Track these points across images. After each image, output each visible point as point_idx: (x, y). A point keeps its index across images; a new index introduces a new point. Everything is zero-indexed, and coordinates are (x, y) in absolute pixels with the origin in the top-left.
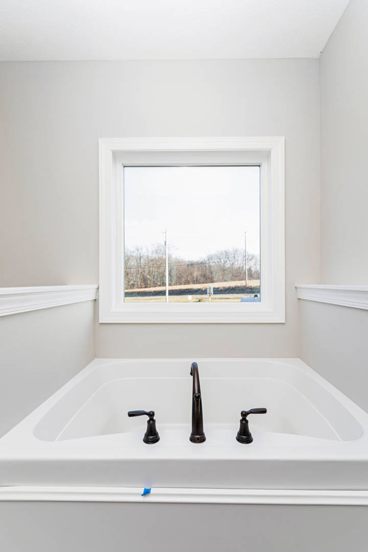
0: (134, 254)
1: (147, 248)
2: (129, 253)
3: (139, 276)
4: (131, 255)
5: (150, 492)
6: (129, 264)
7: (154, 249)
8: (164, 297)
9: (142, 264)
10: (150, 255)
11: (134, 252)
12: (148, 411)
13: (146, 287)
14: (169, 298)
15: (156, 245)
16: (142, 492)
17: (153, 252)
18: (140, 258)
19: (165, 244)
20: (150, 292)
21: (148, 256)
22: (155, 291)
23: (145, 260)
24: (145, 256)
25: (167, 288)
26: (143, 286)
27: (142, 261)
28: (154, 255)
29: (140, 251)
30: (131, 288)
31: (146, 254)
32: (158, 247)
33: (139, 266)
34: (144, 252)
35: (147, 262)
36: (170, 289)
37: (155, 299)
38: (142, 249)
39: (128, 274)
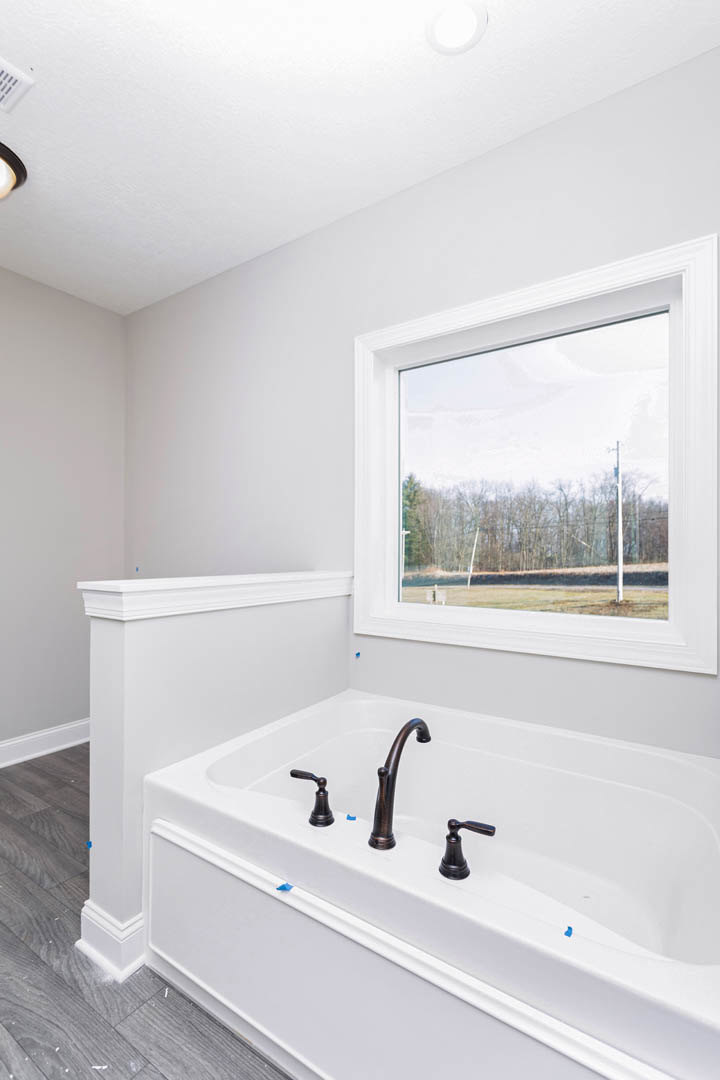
0: (553, 499)
1: (581, 485)
2: (544, 497)
3: (564, 542)
4: (547, 500)
5: (288, 890)
6: (542, 518)
7: (597, 486)
8: (615, 588)
9: (571, 518)
10: (587, 498)
11: (553, 494)
12: (318, 776)
13: (578, 566)
14: (624, 591)
15: (603, 477)
16: (280, 885)
17: (594, 491)
18: (566, 504)
19: (617, 474)
20: (586, 577)
21: (583, 501)
22: (595, 575)
23: (578, 511)
24: (578, 501)
25: (621, 568)
26: (572, 564)
27: (570, 511)
28: (596, 498)
29: (566, 491)
30: (546, 567)
31: (578, 497)
32: (605, 480)
33: (564, 521)
34: (574, 493)
35: (582, 514)
36: (626, 571)
37: (593, 591)
38: (570, 486)
39: (540, 539)
